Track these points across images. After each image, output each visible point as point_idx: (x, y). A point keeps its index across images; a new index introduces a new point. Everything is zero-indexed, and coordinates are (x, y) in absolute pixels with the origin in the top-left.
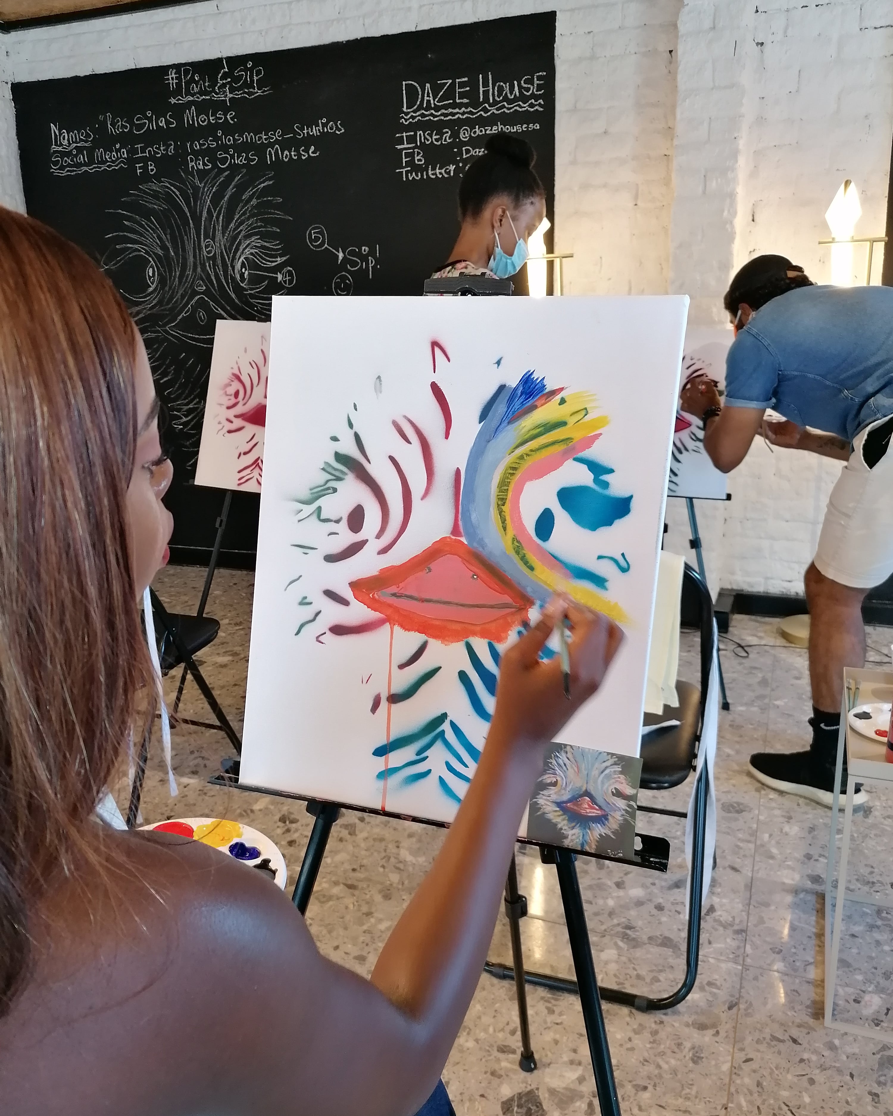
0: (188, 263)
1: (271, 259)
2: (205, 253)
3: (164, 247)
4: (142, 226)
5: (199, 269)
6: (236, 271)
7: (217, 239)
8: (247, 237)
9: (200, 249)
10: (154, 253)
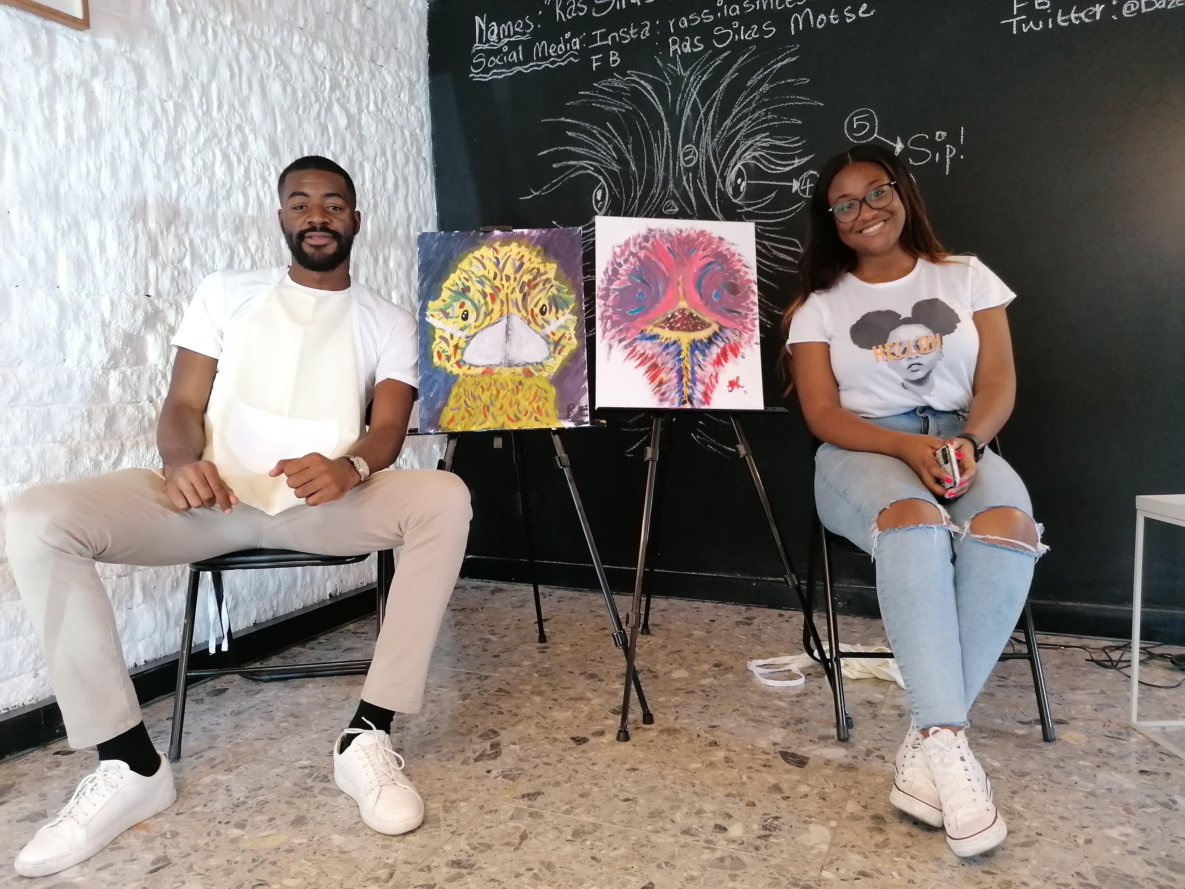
0: (656, 181)
1: (784, 163)
2: (683, 163)
3: (622, 161)
4: (593, 136)
5: (671, 185)
6: (728, 183)
7: (703, 143)
8: (747, 136)
9: (676, 158)
10: (606, 169)
